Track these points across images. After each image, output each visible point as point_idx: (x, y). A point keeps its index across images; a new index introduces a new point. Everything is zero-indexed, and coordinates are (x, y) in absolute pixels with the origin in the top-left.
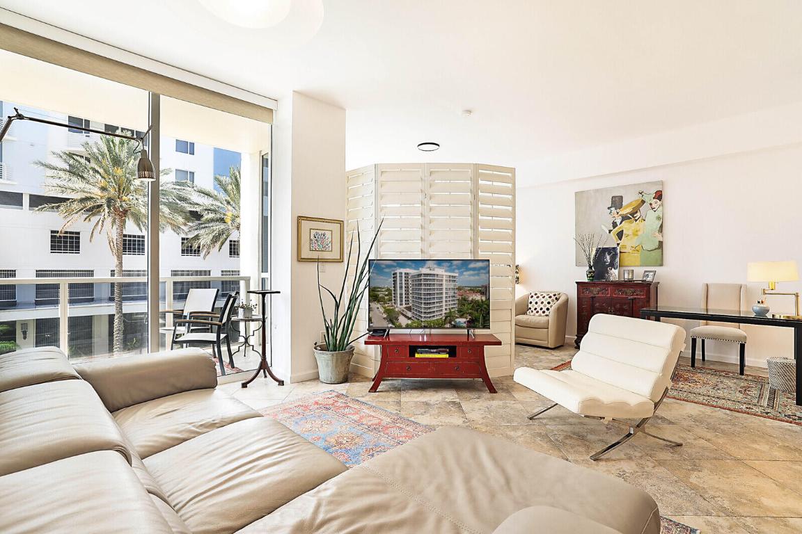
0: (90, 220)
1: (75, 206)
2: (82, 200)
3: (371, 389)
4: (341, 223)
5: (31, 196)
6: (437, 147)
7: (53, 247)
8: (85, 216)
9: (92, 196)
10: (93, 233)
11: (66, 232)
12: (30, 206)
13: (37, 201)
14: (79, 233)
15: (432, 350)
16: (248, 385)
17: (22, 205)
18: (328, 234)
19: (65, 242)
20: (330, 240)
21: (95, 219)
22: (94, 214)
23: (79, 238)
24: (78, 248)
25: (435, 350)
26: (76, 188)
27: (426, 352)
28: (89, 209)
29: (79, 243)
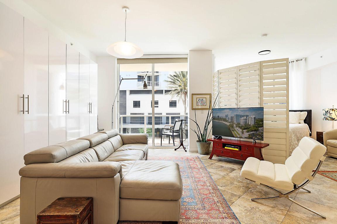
1: (173, 92)
2: (175, 90)
3: (209, 158)
4: (210, 95)
5: (165, 90)
6: (269, 52)
7: (170, 106)
8: (177, 95)
9: (177, 88)
10: (179, 101)
11: (172, 101)
13: (167, 91)
15: (232, 146)
16: (177, 150)
17: (163, 93)
18: (204, 99)
19: (173, 104)
20: (205, 101)
21: (179, 96)
24: (176, 106)
25: (233, 147)
26: (174, 87)
27: (229, 147)
28: (177, 93)
29: (176, 104)
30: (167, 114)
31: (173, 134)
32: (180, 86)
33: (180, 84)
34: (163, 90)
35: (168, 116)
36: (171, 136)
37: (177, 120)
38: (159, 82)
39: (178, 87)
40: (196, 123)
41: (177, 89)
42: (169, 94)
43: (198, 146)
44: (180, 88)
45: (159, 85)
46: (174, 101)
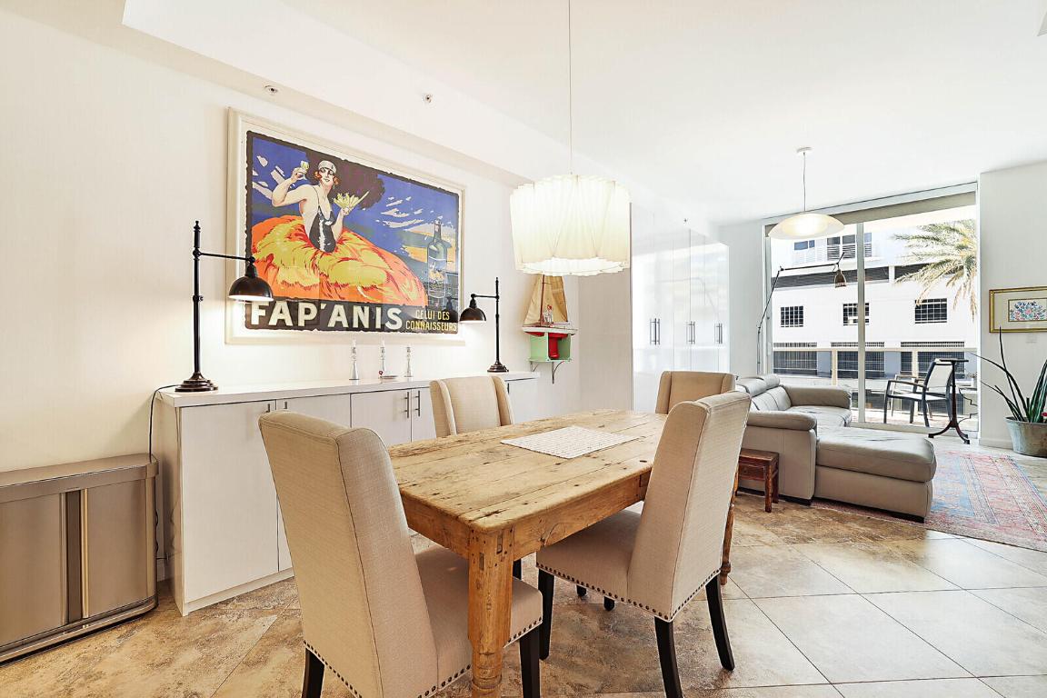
0: (953, 284)
5: (896, 268)
7: (917, 318)
8: (948, 280)
9: (948, 258)
11: (924, 301)
12: (896, 278)
13: (901, 271)
14: (945, 300)
16: (935, 437)
17: (887, 278)
19: (932, 311)
21: (960, 282)
22: (957, 277)
23: (945, 305)
24: (945, 316)
26: (933, 252)
28: (950, 272)
29: (946, 310)
30: (903, 344)
31: (924, 397)
32: (961, 247)
33: (960, 241)
34: (887, 269)
35: (906, 349)
36: (916, 403)
37: (937, 361)
38: (873, 243)
39: (956, 252)
40: (1005, 370)
41: (948, 261)
42: (913, 278)
43: (1013, 433)
44: (965, 253)
45: (873, 252)
46: (936, 300)
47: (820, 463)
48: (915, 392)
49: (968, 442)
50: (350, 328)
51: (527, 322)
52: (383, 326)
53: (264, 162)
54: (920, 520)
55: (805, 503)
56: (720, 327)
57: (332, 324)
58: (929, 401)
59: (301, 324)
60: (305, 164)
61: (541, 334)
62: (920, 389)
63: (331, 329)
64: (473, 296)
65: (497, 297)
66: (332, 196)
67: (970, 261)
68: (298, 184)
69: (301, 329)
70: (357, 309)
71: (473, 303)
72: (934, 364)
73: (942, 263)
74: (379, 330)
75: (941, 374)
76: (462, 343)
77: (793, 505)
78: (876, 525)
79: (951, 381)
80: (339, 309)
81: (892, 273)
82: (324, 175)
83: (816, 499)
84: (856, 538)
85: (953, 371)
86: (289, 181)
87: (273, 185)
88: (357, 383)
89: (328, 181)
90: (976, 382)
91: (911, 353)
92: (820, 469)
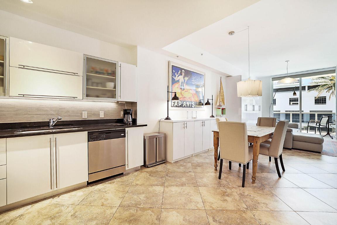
0: (329, 92)
5: (308, 86)
7: (316, 103)
9: (327, 83)
10: (330, 97)
11: (319, 97)
12: (308, 90)
13: (310, 88)
14: (326, 97)
19: (321, 101)
21: (331, 91)
22: (330, 90)
23: (326, 99)
24: (325, 102)
29: (326, 100)
30: (311, 111)
31: (319, 126)
32: (331, 80)
34: (305, 87)
39: (329, 81)
44: (333, 82)
46: (322, 97)
47: (294, 140)
48: (316, 125)
49: (333, 139)
50: (186, 107)
51: (217, 105)
52: (191, 106)
53: (174, 71)
54: (320, 153)
55: (290, 149)
56: (260, 106)
57: (183, 106)
58: (321, 128)
59: (179, 106)
60: (180, 71)
61: (220, 108)
62: (318, 124)
63: (183, 107)
64: (208, 99)
65: (212, 99)
66: (184, 78)
67: (334, 84)
68: (179, 75)
69: (179, 107)
70: (187, 102)
71: (208, 101)
72: (323, 117)
73: (324, 85)
74: (191, 107)
75: (325, 120)
76: (204, 110)
77: (287, 150)
78: (308, 153)
79: (328, 122)
80: (185, 102)
81: (307, 88)
82: (183, 73)
83: (293, 149)
84: (304, 155)
85: (328, 119)
86: (178, 75)
87: (175, 76)
88: (188, 119)
89: (183, 74)
90: (335, 123)
91: (315, 114)
92: (294, 141)
